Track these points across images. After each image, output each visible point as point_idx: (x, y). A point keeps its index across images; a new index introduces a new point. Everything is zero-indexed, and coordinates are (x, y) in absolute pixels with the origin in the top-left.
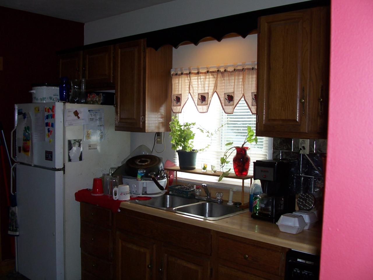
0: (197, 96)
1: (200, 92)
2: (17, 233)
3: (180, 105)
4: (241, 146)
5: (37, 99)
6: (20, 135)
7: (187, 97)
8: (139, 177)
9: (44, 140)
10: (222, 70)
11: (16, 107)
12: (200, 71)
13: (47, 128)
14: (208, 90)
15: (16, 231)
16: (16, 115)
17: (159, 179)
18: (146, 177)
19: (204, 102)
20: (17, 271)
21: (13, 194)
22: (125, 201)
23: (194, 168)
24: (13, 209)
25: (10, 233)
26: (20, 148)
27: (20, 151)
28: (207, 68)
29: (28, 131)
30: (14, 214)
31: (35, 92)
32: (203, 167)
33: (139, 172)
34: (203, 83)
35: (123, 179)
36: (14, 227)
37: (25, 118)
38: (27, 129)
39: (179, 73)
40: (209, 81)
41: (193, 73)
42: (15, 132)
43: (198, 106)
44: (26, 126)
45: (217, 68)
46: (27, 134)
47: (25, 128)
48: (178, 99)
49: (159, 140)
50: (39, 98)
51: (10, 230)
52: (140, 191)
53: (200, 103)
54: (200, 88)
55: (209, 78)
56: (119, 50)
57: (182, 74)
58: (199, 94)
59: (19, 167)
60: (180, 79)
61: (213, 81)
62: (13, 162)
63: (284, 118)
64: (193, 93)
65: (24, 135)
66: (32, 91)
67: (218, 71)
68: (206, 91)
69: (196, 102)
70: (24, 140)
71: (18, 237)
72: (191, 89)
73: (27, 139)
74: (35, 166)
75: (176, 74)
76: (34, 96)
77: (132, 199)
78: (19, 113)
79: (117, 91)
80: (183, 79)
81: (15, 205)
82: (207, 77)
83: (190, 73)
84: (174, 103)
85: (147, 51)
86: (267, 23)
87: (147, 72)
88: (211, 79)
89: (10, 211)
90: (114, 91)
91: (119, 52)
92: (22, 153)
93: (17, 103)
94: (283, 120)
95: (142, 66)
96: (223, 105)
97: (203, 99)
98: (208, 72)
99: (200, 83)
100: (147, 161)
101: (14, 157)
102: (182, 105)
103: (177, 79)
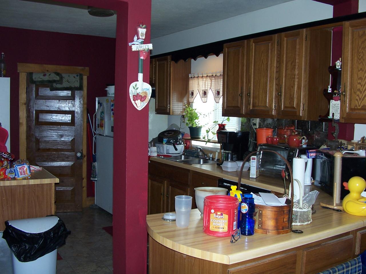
0: (202, 92)
1: (203, 89)
2: (96, 179)
3: (193, 98)
4: (221, 123)
5: (109, 94)
6: (98, 117)
7: (197, 92)
8: (164, 142)
9: (111, 119)
10: (214, 75)
11: (97, 99)
12: (204, 75)
13: (112, 112)
14: (207, 88)
15: (95, 178)
16: (97, 103)
17: (177, 145)
18: (168, 143)
19: (205, 96)
20: (96, 204)
21: (94, 154)
22: (154, 156)
23: (200, 138)
24: (94, 164)
25: (92, 179)
26: (98, 125)
27: (98, 127)
28: (207, 73)
29: (102, 114)
30: (94, 167)
31: (108, 90)
32: (203, 137)
33: (164, 139)
34: (205, 83)
35: (156, 144)
36: (94, 175)
37: (101, 106)
38: (102, 112)
39: (193, 76)
40: (208, 82)
41: (200, 77)
42: (96, 115)
43: (202, 98)
44: (101, 111)
45: (212, 74)
46: (102, 116)
47: (101, 112)
48: (192, 94)
49: (183, 120)
50: (111, 93)
51: (92, 178)
52: (165, 152)
53: (203, 96)
54: (203, 87)
55: (208, 80)
56: (157, 62)
57: (194, 77)
58: (202, 90)
59: (98, 137)
60: (193, 81)
61: (210, 82)
62: (95, 134)
63: (233, 105)
64: (200, 90)
65: (101, 117)
66: (106, 89)
67: (212, 75)
68: (206, 89)
69: (201, 96)
70: (100, 120)
71: (97, 182)
72: (199, 87)
73: (102, 119)
74: (106, 136)
75: (191, 77)
76: (108, 92)
77: (158, 156)
78: (99, 103)
79: (156, 88)
80: (195, 80)
81: (95, 161)
82: (207, 79)
83: (198, 77)
84: (190, 96)
85: (171, 63)
86: (227, 48)
87: (171, 77)
88: (209, 81)
89: (93, 165)
90: (155, 88)
91: (157, 64)
92: (100, 128)
93: (97, 97)
94: (234, 107)
95: (169, 73)
96: (215, 97)
97: (205, 93)
98: (207, 76)
99: (203, 83)
100: (171, 133)
101: (95, 130)
102: (194, 98)
103: (192, 81)
